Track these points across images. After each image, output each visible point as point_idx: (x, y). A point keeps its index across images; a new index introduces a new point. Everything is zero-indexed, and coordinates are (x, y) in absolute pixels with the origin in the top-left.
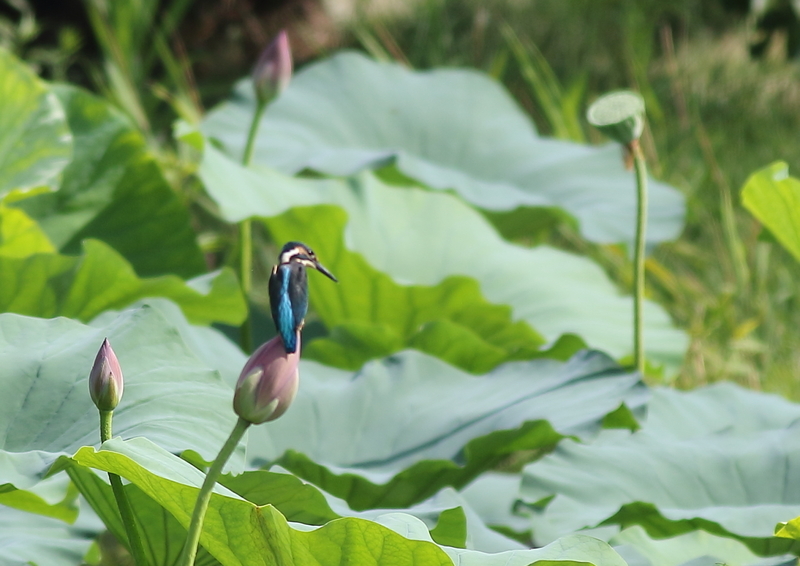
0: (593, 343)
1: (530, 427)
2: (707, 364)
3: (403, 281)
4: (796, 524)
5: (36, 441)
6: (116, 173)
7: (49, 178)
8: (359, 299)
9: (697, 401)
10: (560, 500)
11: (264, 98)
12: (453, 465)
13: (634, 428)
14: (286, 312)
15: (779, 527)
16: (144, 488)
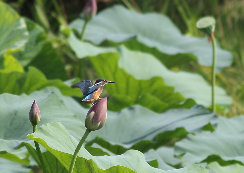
0: (199, 102)
1: (178, 130)
2: (237, 108)
5: (14, 137)
8: (122, 85)
9: (233, 121)
10: (188, 154)
11: (87, 19)
12: (152, 142)
13: (212, 131)
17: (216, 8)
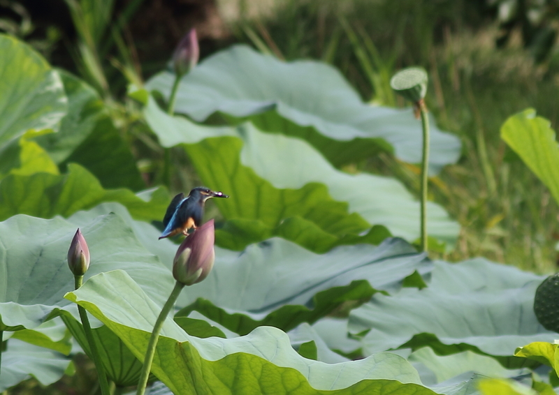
0: (395, 232)
1: (356, 284)
2: (469, 244)
3: (279, 185)
4: (528, 349)
5: (38, 298)
8: (248, 200)
9: (461, 268)
10: (374, 331)
11: (180, 73)
12: (306, 309)
13: (422, 287)
15: (517, 350)
17: (429, 51)
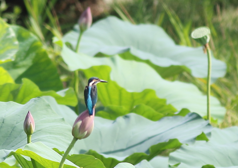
2: (232, 118)
3: (130, 91)
6: (33, 55)
7: (11, 57)
8: (115, 97)
10: (182, 164)
12: (145, 154)
13: (207, 140)
14: (90, 102)
16: (39, 162)
